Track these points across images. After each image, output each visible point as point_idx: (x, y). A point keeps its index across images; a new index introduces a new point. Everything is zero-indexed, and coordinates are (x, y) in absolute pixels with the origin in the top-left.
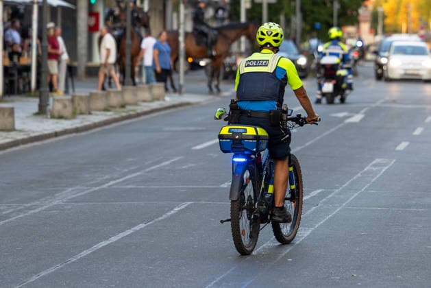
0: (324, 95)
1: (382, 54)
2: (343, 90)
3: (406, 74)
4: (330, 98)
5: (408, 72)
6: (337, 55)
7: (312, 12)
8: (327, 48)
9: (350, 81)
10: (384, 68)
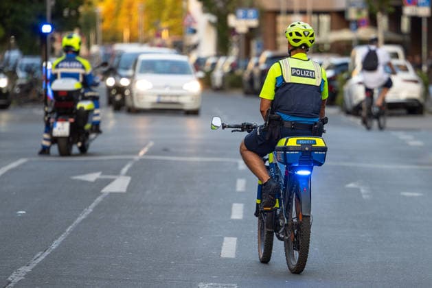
0: (54, 140)
1: (122, 72)
2: (87, 134)
3: (159, 102)
4: (65, 147)
5: (163, 99)
6: (75, 76)
7: (12, 11)
8: (57, 67)
9: (96, 119)
10: (127, 93)
